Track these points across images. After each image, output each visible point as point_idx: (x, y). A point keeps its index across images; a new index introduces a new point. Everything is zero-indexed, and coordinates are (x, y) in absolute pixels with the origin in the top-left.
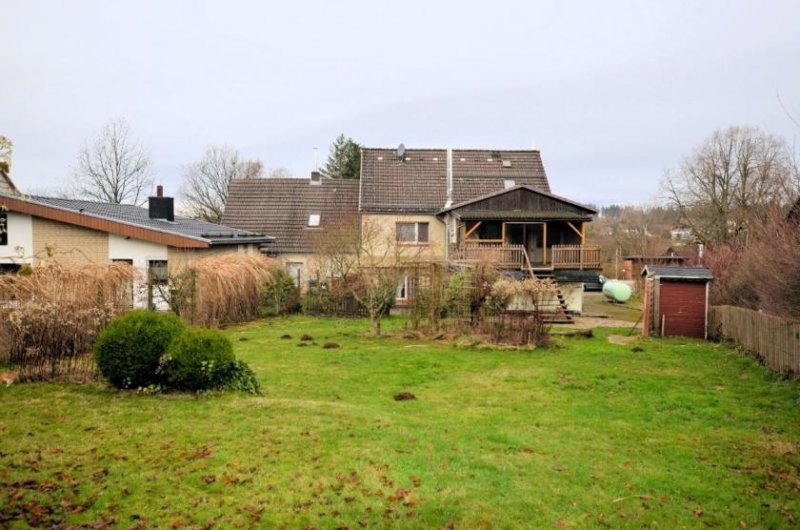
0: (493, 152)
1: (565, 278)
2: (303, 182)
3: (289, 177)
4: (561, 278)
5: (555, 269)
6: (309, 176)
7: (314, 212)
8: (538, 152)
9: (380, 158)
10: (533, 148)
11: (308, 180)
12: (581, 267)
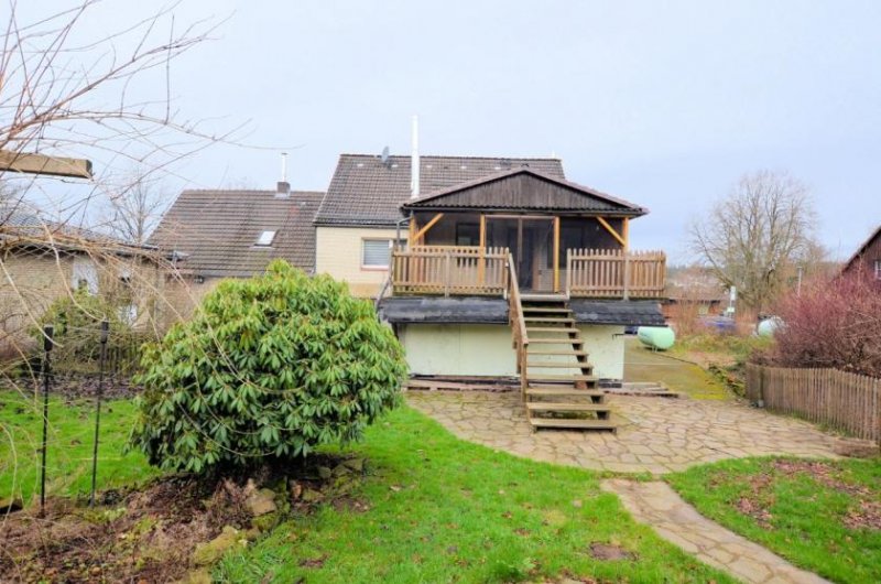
0: (503, 159)
1: (594, 316)
2: (267, 195)
3: (252, 188)
4: (585, 316)
5: (572, 298)
6: (275, 188)
7: (269, 228)
8: (559, 161)
9: (361, 165)
10: (553, 157)
11: (274, 192)
12: (626, 295)
